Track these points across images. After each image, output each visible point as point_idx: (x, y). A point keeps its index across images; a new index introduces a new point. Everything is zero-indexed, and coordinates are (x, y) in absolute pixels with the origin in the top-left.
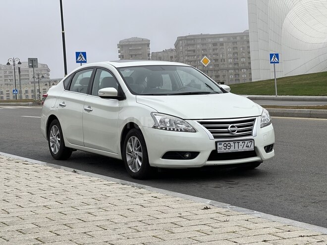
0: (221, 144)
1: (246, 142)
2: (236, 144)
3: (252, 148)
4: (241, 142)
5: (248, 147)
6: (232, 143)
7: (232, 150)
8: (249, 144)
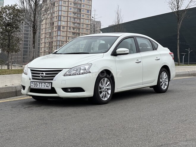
0: (33, 83)
1: (46, 83)
2: (41, 84)
3: (50, 88)
4: (43, 83)
5: (47, 87)
6: (38, 83)
7: (38, 87)
8: (48, 85)
